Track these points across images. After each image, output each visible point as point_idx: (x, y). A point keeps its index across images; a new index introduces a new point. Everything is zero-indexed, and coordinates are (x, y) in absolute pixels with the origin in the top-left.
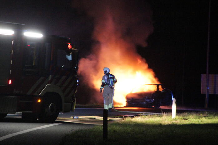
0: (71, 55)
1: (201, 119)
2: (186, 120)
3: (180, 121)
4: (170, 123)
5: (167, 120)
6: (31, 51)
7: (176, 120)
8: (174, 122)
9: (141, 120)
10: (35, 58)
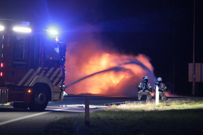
0: (58, 48)
1: (182, 105)
2: (168, 106)
3: (163, 108)
4: (153, 110)
5: (150, 107)
6: (21, 45)
7: (159, 107)
8: (157, 108)
9: (126, 107)
10: (24, 51)
